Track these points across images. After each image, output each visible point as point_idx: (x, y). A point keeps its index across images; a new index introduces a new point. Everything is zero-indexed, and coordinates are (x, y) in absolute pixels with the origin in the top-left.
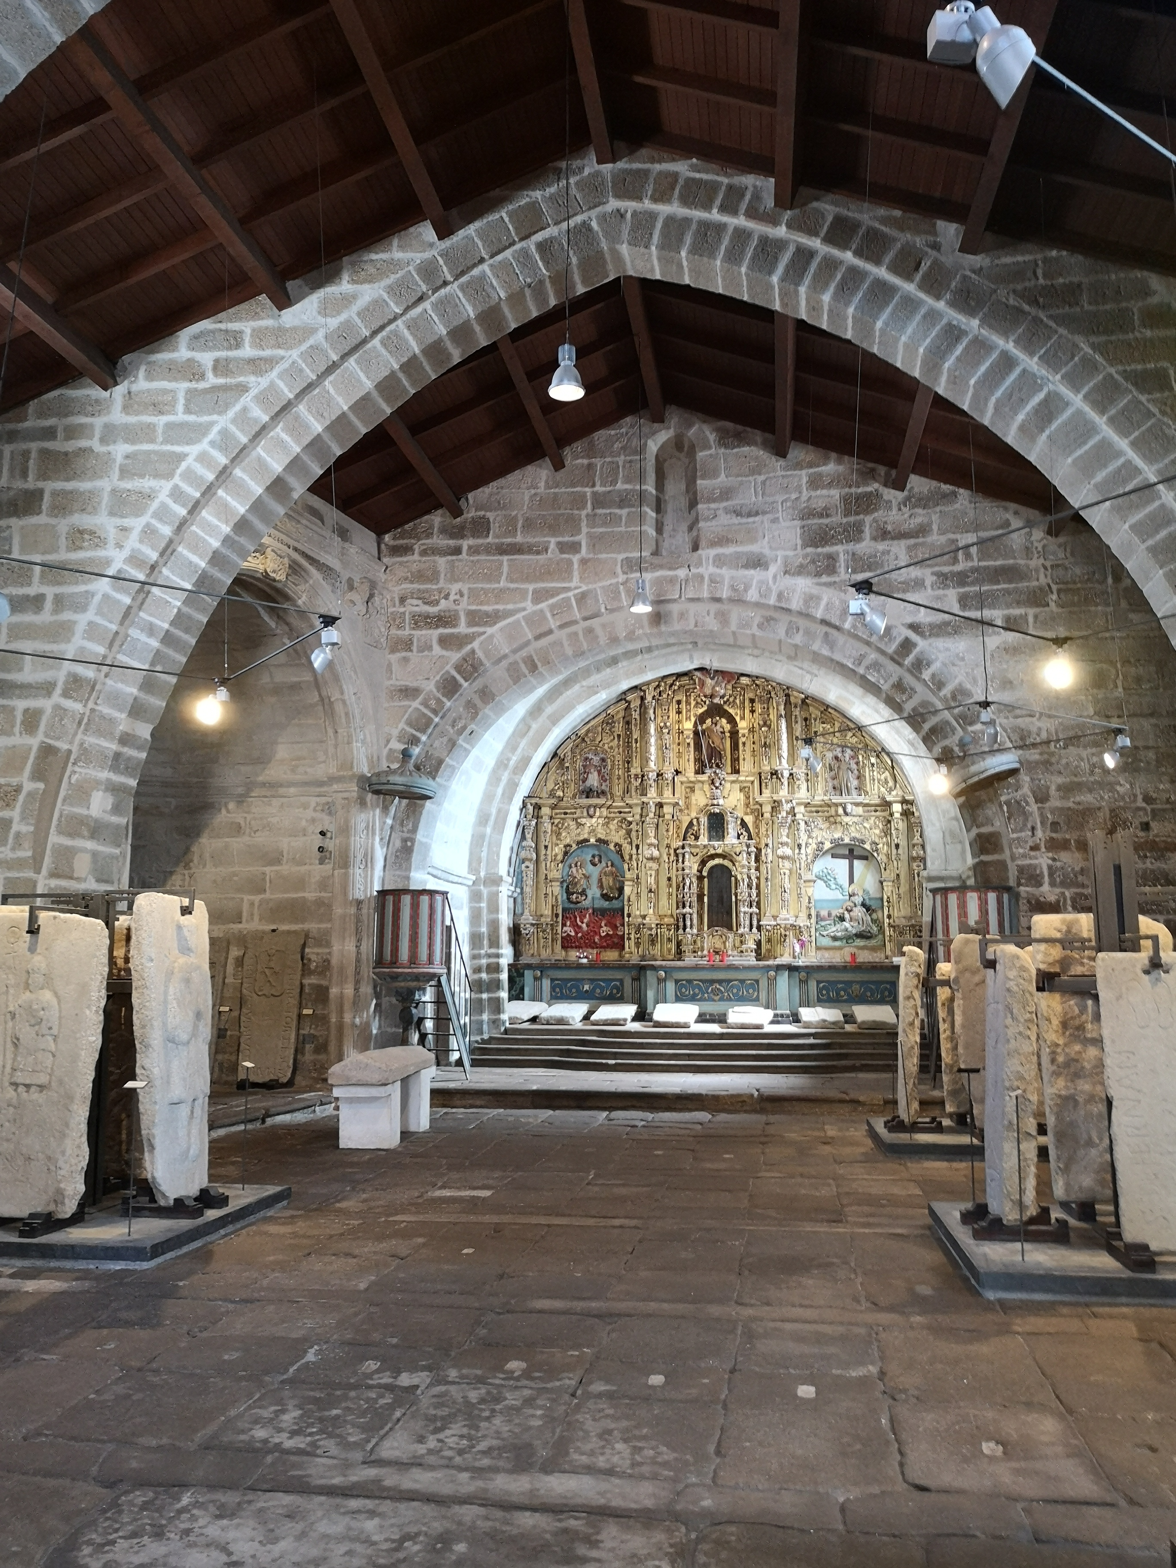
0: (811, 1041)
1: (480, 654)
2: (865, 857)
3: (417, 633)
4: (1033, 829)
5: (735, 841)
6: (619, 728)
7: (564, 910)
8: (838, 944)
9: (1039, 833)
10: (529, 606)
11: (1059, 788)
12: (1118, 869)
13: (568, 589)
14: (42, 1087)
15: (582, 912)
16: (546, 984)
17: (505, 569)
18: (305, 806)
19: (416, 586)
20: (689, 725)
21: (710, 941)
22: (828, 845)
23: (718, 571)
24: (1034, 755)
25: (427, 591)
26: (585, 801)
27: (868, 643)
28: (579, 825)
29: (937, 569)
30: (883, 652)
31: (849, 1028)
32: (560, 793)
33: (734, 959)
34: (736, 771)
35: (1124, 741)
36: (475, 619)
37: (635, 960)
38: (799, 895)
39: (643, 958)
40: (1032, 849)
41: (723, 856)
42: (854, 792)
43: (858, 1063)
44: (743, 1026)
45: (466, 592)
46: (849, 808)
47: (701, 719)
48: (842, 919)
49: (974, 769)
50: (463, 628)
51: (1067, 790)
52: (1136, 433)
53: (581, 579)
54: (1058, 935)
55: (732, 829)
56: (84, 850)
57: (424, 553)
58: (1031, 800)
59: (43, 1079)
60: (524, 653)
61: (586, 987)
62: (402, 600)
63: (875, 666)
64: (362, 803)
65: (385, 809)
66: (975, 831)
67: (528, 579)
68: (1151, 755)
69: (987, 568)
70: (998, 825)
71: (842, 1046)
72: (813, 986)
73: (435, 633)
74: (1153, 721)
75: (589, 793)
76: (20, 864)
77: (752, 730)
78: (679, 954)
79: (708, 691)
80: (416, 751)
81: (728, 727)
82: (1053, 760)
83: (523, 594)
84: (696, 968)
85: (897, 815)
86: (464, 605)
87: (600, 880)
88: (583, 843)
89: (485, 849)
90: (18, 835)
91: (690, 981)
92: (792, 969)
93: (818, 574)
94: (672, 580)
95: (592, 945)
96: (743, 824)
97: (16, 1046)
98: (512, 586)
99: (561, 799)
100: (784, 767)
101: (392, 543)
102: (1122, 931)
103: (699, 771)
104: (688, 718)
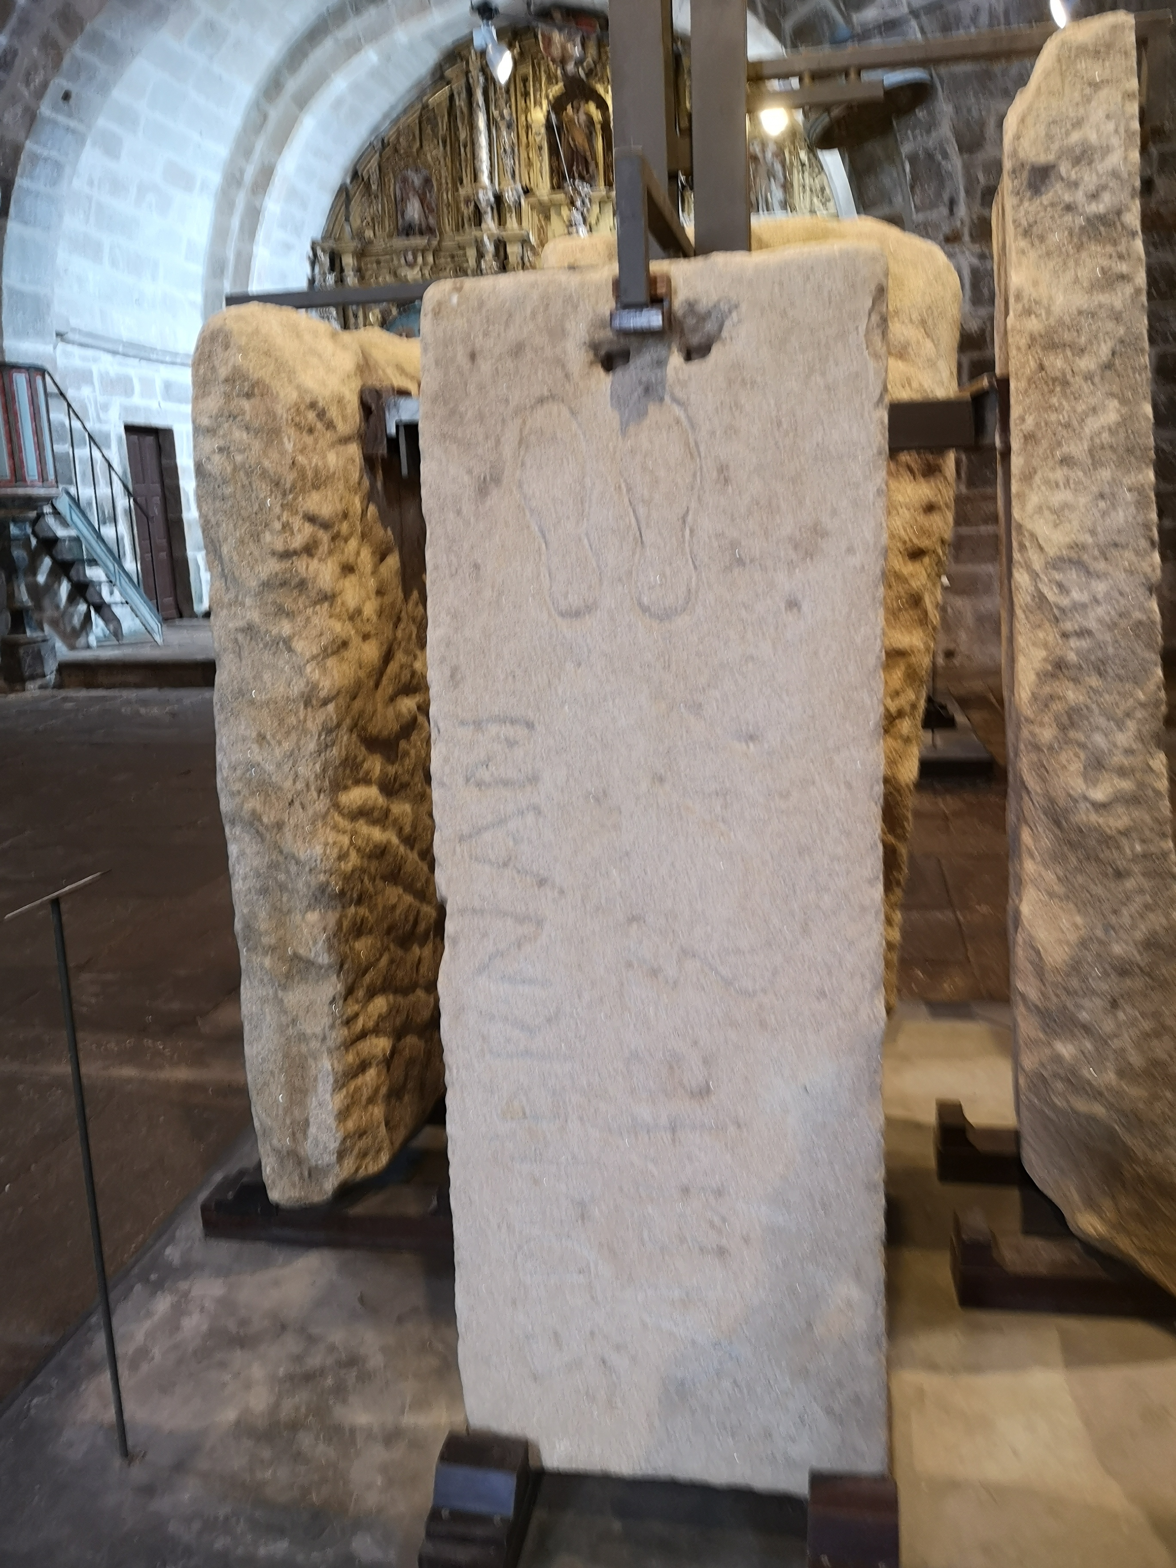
6: (443, 126)
20: (539, 114)
26: (402, 243)
28: (399, 279)
32: (368, 233)
40: (948, 239)
47: (558, 106)
70: (900, 202)
81: (597, 115)
88: (405, 305)
99: (371, 242)
103: (557, 187)
104: (538, 104)
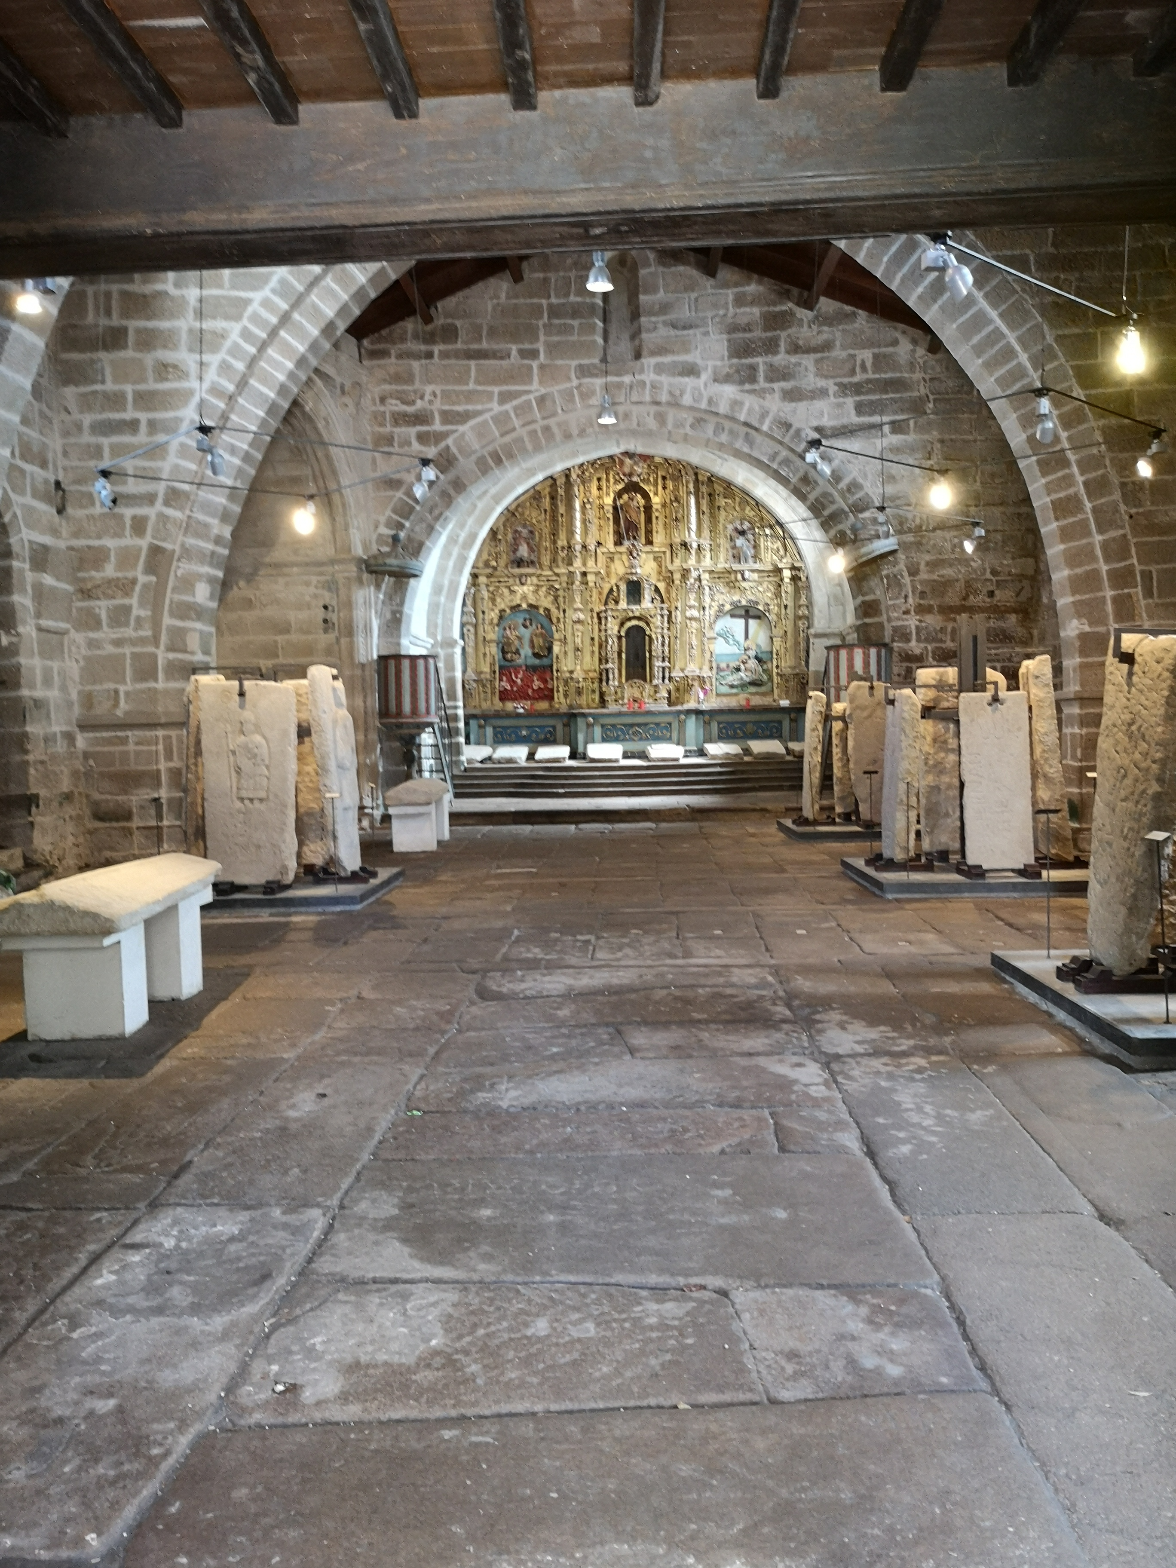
0: (719, 769)
1: (454, 450)
2: (758, 617)
3: (397, 430)
4: (906, 597)
5: (650, 605)
6: (546, 503)
7: (501, 667)
8: (734, 691)
9: (910, 600)
10: (496, 408)
11: (928, 564)
12: (975, 638)
13: (528, 392)
14: (261, 800)
15: (517, 669)
16: (489, 731)
17: (473, 374)
18: (308, 584)
19: (394, 387)
20: (609, 501)
21: (630, 692)
22: (728, 607)
23: (658, 378)
24: (909, 538)
25: (404, 392)
26: (517, 571)
27: (781, 443)
28: (512, 592)
29: (839, 380)
30: (792, 450)
31: (746, 759)
32: (494, 563)
33: (650, 706)
34: (649, 542)
35: (980, 532)
36: (449, 417)
37: (564, 709)
38: (703, 651)
39: (571, 707)
40: (905, 613)
41: (639, 618)
42: (750, 560)
43: (757, 785)
44: (663, 760)
45: (438, 392)
46: (747, 574)
47: (619, 495)
48: (738, 669)
49: (864, 550)
50: (437, 426)
51: (933, 565)
52: (1004, 307)
53: (541, 382)
54: (934, 683)
55: (647, 594)
56: (195, 630)
57: (400, 357)
58: (905, 574)
59: (262, 794)
60: (490, 448)
61: (524, 733)
62: (383, 400)
63: (786, 462)
64: (360, 581)
65: (378, 586)
66: (860, 599)
67: (494, 382)
68: (999, 537)
69: (877, 380)
70: (879, 593)
71: (743, 772)
72: (715, 727)
73: (413, 431)
74: (1001, 509)
75: (519, 563)
76: (142, 641)
77: (664, 505)
78: (603, 702)
79: (627, 470)
80: (402, 535)
81: (642, 502)
82: (924, 541)
83: (490, 395)
84: (620, 714)
85: (787, 580)
86: (438, 405)
87: (532, 641)
88: (516, 608)
89: (440, 616)
90: (138, 619)
91: (614, 726)
92: (698, 713)
93: (742, 383)
94: (619, 386)
95: (526, 697)
96: (657, 590)
97: (238, 773)
98: (479, 388)
99: (495, 568)
100: (692, 539)
101: (370, 347)
102: (976, 679)
103: (618, 543)
104: (608, 494)
